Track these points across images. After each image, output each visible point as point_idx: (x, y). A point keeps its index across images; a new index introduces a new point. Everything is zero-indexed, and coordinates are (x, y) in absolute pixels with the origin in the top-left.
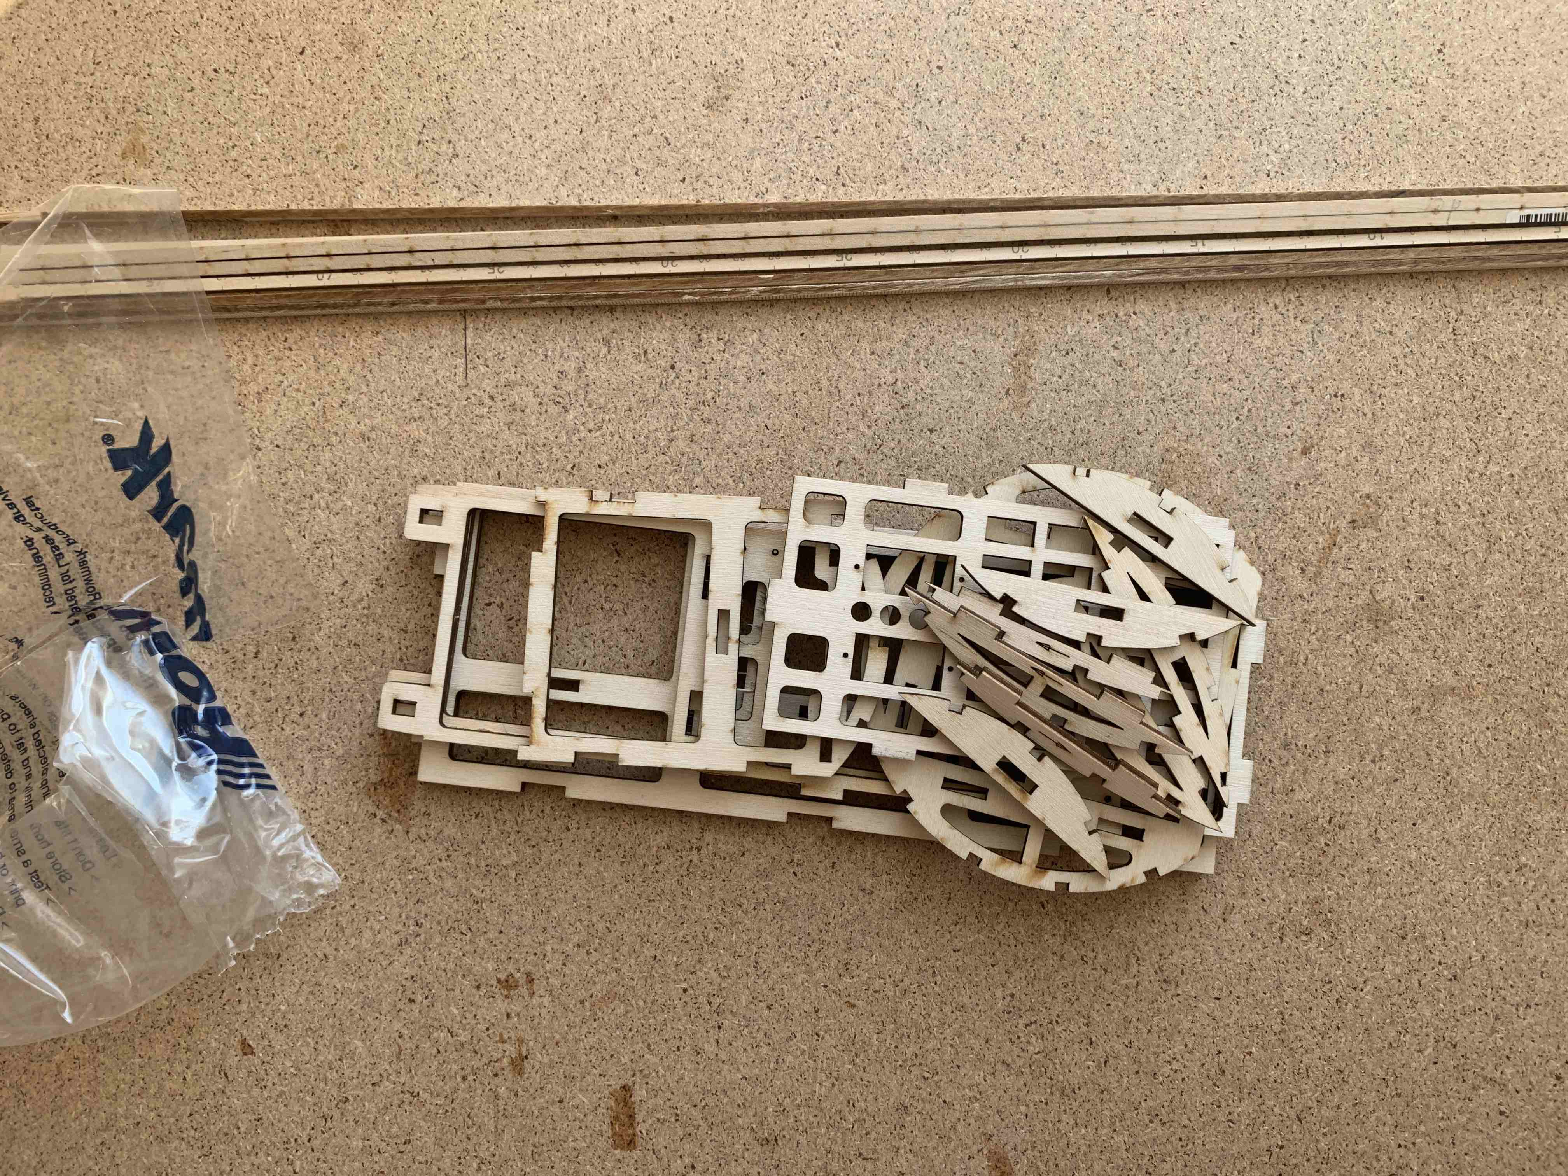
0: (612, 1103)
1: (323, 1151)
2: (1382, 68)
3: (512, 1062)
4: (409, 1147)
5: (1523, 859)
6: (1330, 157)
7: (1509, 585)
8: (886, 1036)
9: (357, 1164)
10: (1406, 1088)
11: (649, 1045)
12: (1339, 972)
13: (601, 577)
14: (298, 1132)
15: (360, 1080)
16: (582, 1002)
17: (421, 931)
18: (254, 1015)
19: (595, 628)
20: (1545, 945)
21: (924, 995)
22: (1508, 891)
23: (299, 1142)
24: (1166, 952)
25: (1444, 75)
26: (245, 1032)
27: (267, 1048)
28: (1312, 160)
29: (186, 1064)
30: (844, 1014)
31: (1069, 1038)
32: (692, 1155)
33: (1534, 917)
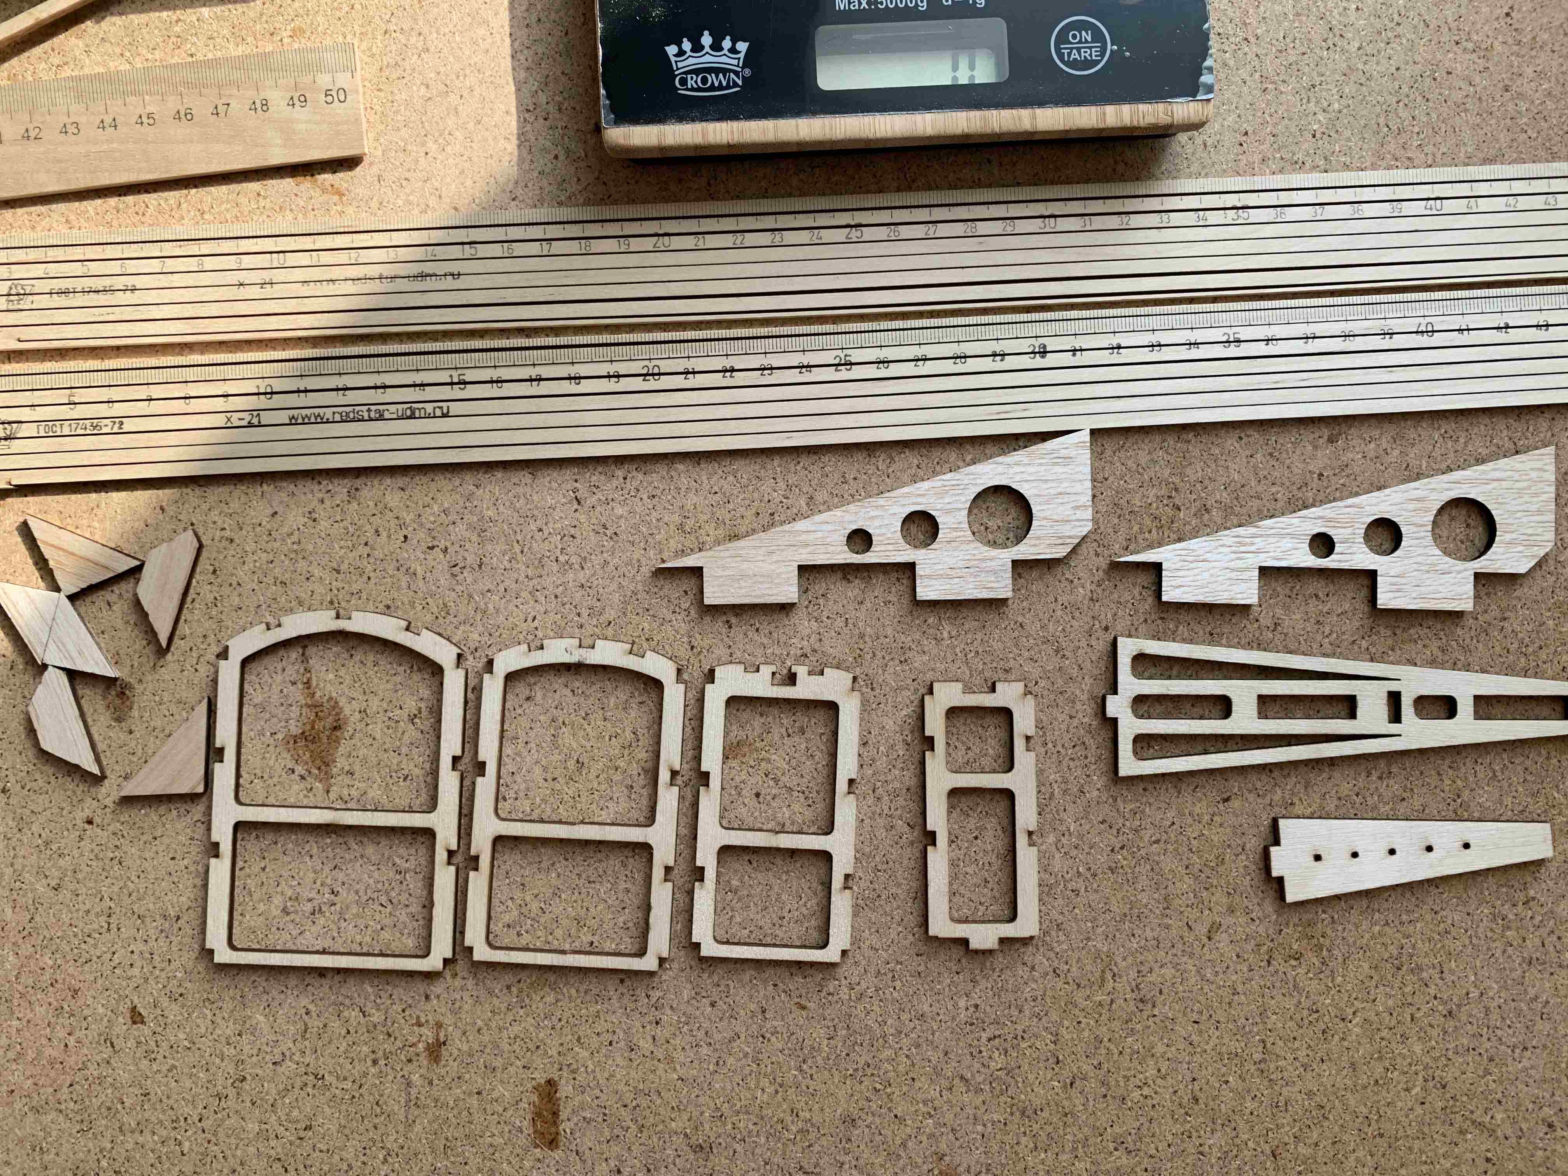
0: (535, 1098)
1: (215, 1134)
2: (1444, 29)
3: (428, 1048)
4: (310, 1133)
5: (1532, 893)
6: (1382, 121)
7: (1539, 598)
8: (838, 1042)
9: (252, 1150)
10: (1388, 1127)
11: (579, 1038)
12: (1328, 1001)
13: (558, 525)
14: (189, 1110)
15: (260, 1058)
16: (508, 987)
17: (336, 899)
18: (146, 980)
19: (548, 582)
20: (1547, 985)
21: (881, 1000)
22: (1513, 925)
23: (189, 1121)
24: (1145, 969)
25: (1510, 41)
26: (136, 1001)
27: (160, 1018)
28: (1362, 122)
29: (68, 1030)
30: (793, 1016)
31: (1034, 1056)
32: (619, 1158)
33: (1538, 954)
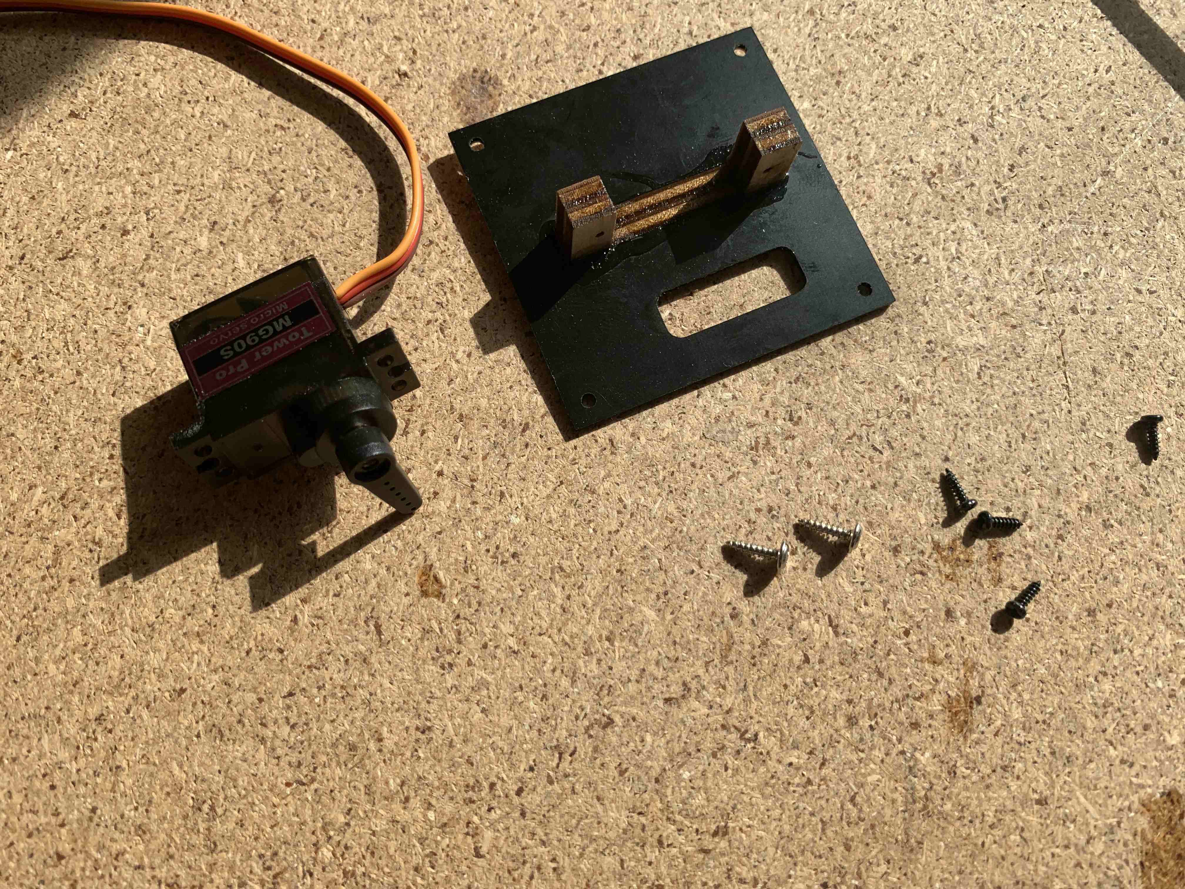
0: (1143, 822)
1: (544, 820)
3: (949, 705)
4: (723, 844)
9: (609, 862)
14: (500, 769)
15: (643, 686)
16: (1091, 612)
23: (499, 791)
26: (433, 555)
27: (471, 591)
